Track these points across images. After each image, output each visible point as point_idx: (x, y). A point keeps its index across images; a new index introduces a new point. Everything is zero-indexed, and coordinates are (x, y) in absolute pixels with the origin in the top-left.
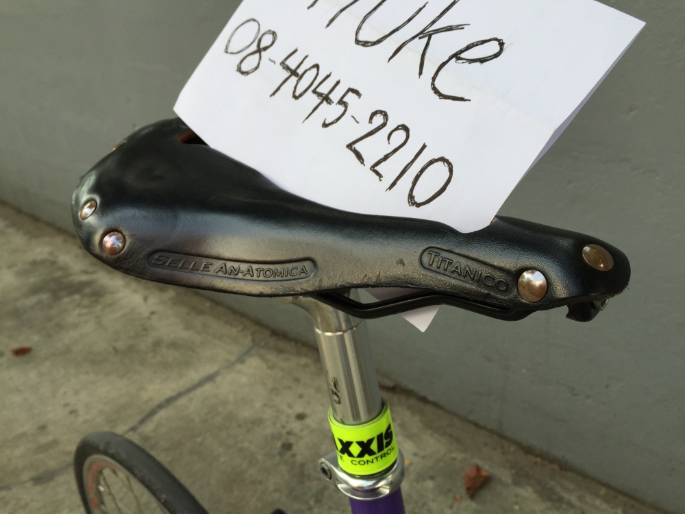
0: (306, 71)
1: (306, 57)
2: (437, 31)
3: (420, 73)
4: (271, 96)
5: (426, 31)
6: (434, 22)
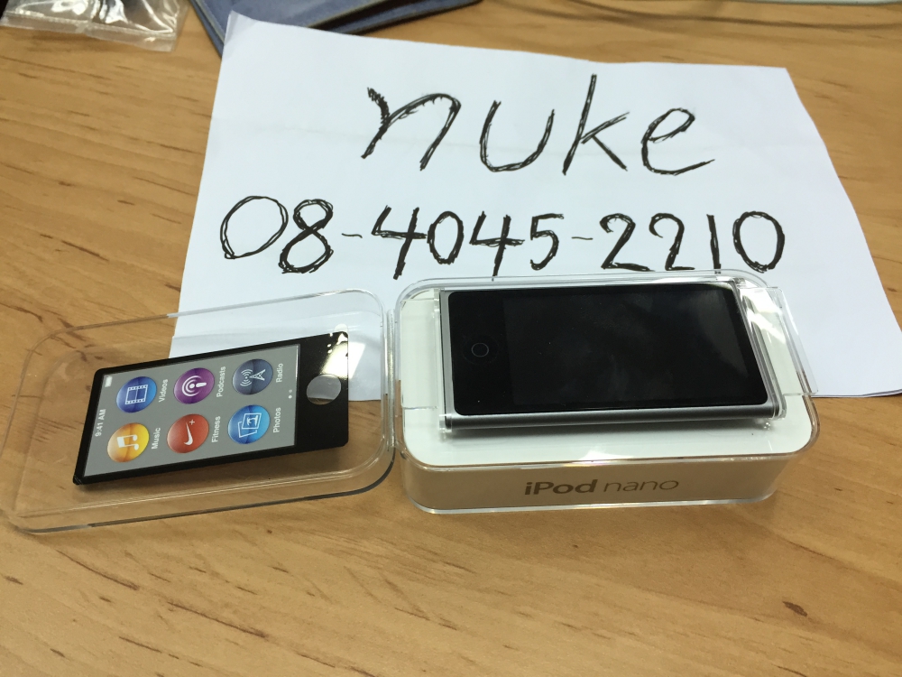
0: (433, 227)
1: (416, 211)
2: (597, 130)
3: (623, 167)
4: (396, 277)
5: (583, 135)
6: (582, 125)
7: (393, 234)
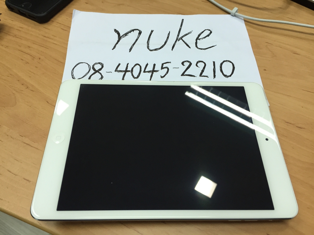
0: (133, 68)
1: (128, 64)
2: (183, 37)
3: (190, 47)
6: (178, 36)
7: (121, 71)
